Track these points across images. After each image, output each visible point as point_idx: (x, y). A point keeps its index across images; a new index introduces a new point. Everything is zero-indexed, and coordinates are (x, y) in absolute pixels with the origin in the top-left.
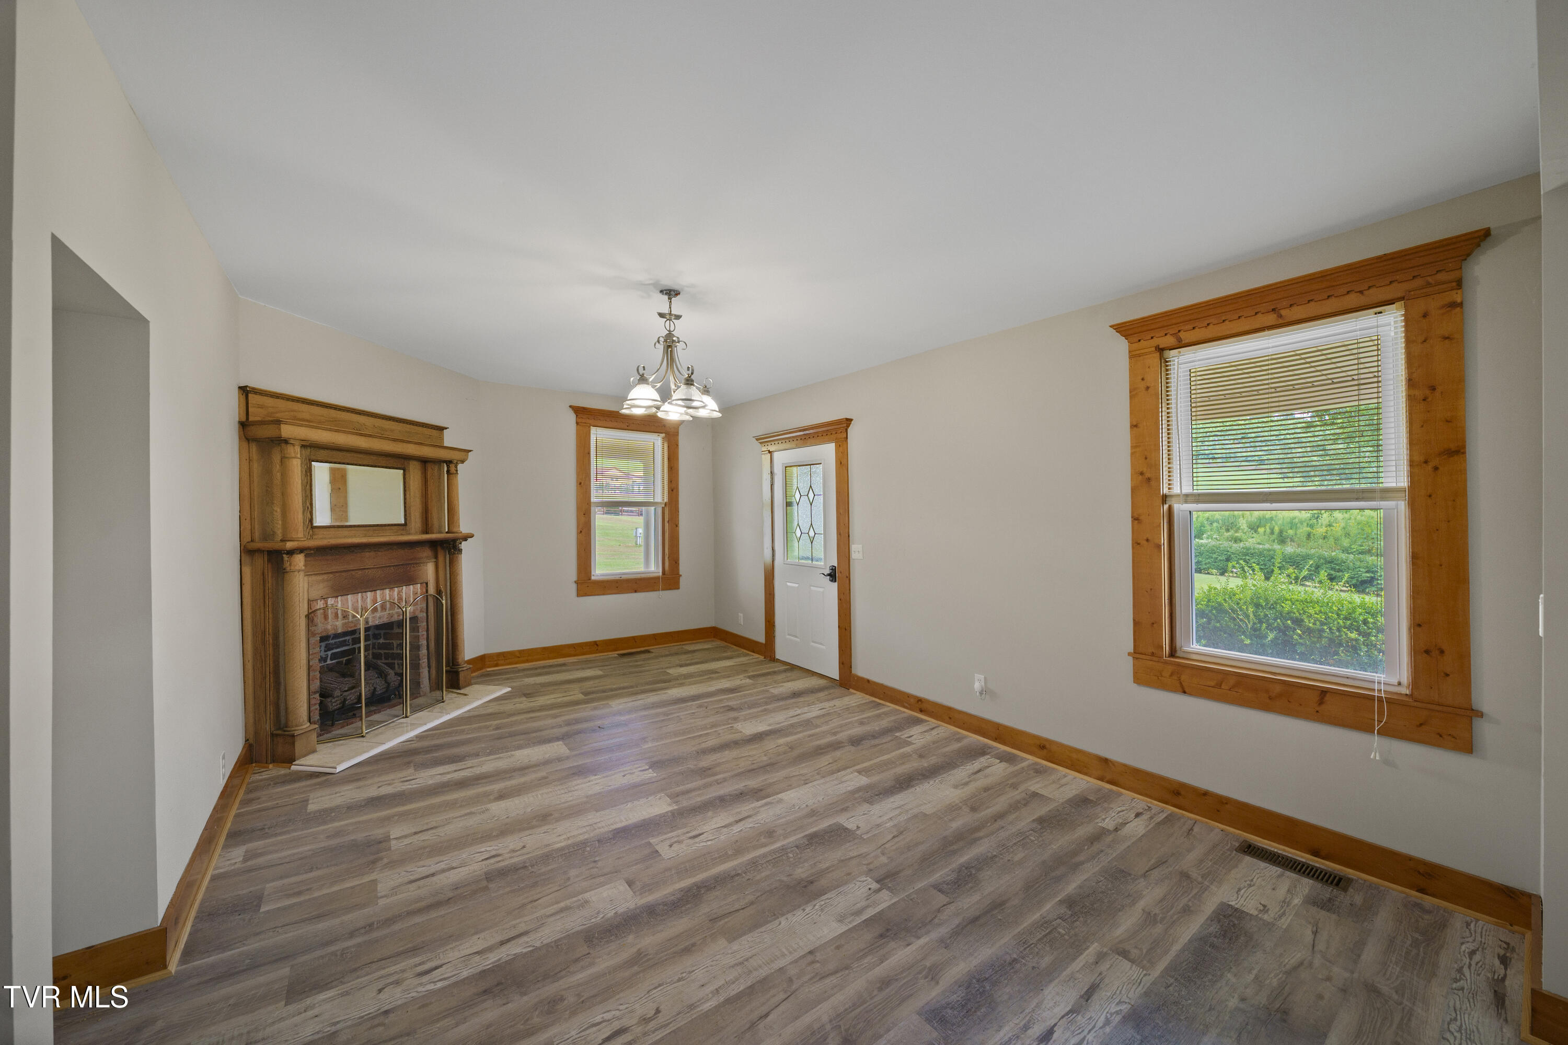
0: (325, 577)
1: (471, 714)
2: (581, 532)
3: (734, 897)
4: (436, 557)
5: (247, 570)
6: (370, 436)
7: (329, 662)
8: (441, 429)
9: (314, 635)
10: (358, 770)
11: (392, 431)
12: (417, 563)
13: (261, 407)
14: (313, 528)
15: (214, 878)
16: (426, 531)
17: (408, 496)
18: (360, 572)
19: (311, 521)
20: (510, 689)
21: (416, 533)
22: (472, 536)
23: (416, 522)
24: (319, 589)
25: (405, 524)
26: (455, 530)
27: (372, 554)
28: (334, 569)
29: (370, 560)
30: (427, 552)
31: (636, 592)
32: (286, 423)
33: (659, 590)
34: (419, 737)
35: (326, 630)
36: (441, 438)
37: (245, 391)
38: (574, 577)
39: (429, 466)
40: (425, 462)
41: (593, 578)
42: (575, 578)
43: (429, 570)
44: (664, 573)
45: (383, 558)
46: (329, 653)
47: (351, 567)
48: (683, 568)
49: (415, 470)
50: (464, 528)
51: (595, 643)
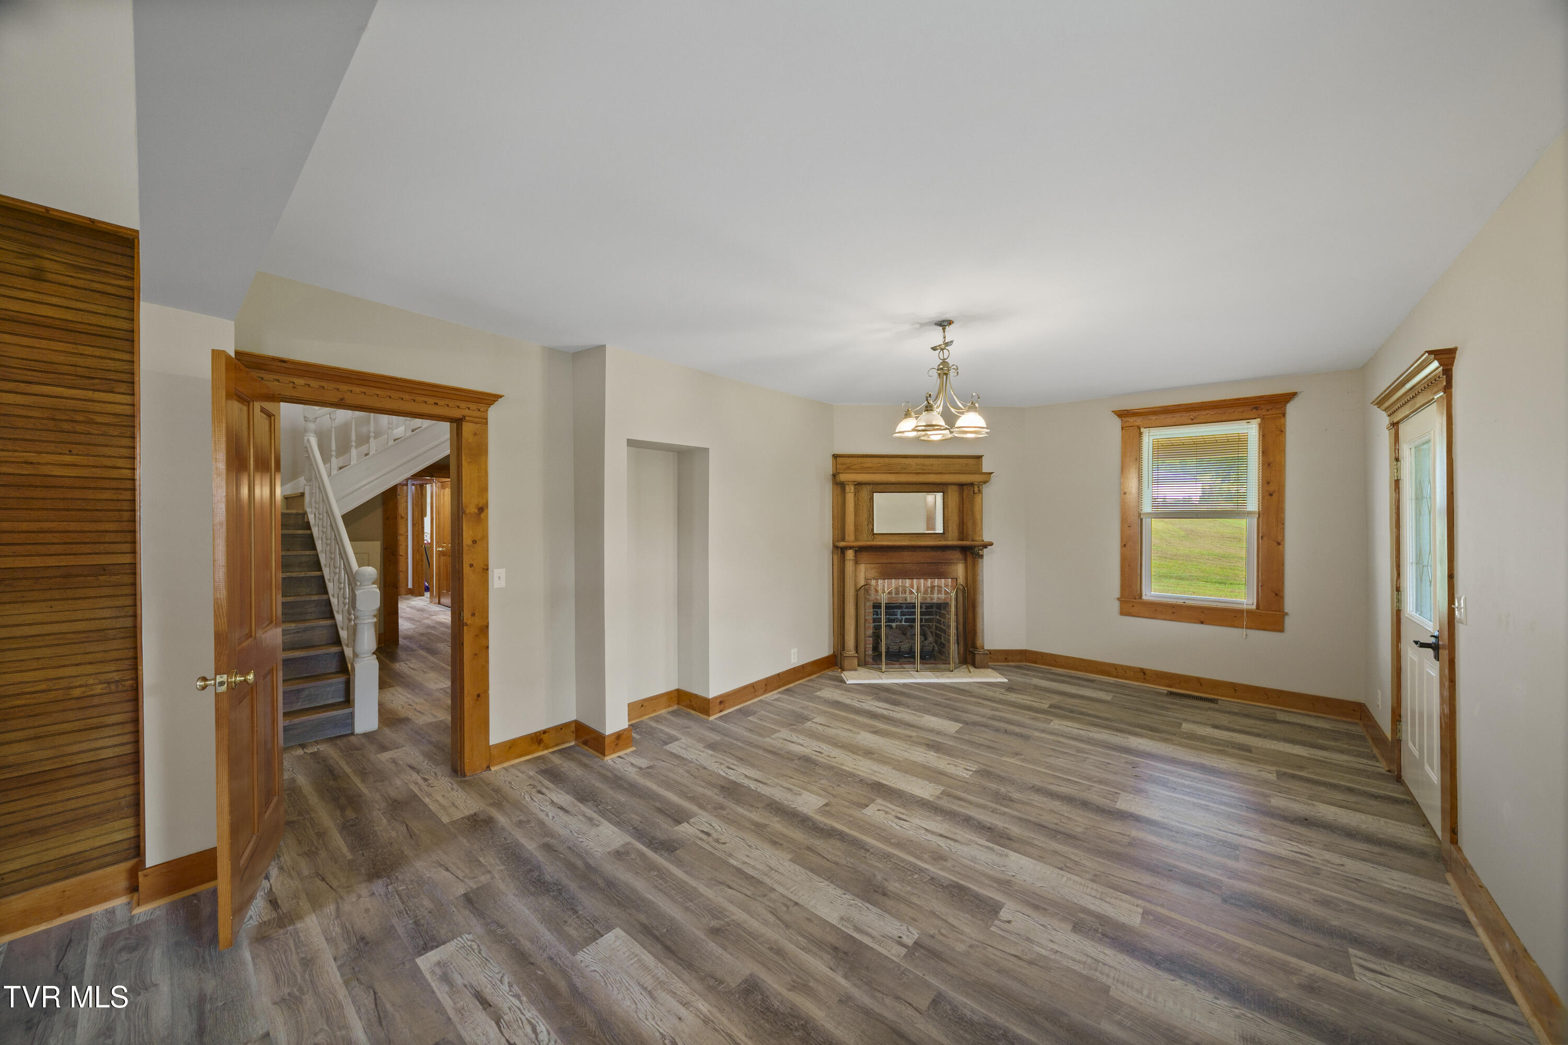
0: (876, 565)
1: (956, 686)
2: (1125, 545)
3: (839, 853)
4: (966, 560)
5: (836, 557)
6: (897, 473)
7: (903, 623)
8: (980, 457)
9: (869, 601)
10: (859, 688)
11: (932, 465)
12: (949, 563)
13: (843, 464)
14: (874, 534)
15: (761, 701)
16: (961, 539)
17: (946, 512)
18: (900, 565)
19: (873, 530)
20: (1007, 681)
21: (953, 540)
22: (991, 544)
23: (954, 532)
24: (872, 573)
25: (944, 533)
26: (977, 538)
27: (910, 553)
28: (881, 561)
29: (907, 557)
30: (957, 555)
31: (1202, 623)
32: (842, 473)
33: (1243, 628)
34: (904, 685)
35: (876, 599)
36: (980, 465)
37: (835, 457)
38: (1117, 593)
39: (965, 487)
40: (961, 486)
41: (1144, 597)
42: (1118, 595)
43: (959, 570)
44: (1258, 607)
45: (919, 556)
46: (904, 617)
47: (893, 561)
48: (1291, 601)
49: (953, 494)
50: (986, 538)
51: (1143, 671)
